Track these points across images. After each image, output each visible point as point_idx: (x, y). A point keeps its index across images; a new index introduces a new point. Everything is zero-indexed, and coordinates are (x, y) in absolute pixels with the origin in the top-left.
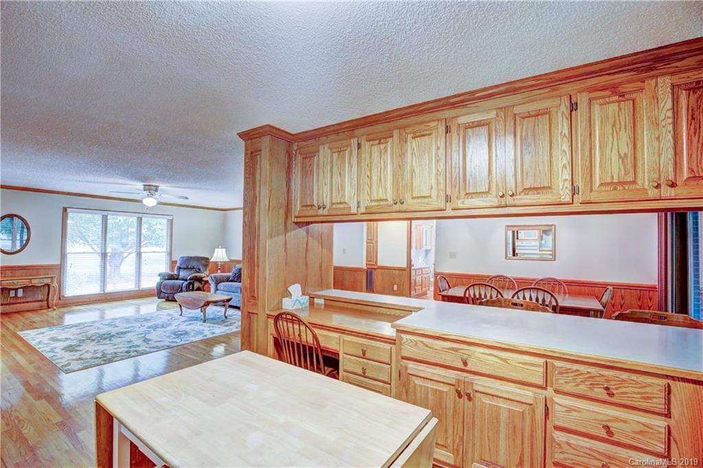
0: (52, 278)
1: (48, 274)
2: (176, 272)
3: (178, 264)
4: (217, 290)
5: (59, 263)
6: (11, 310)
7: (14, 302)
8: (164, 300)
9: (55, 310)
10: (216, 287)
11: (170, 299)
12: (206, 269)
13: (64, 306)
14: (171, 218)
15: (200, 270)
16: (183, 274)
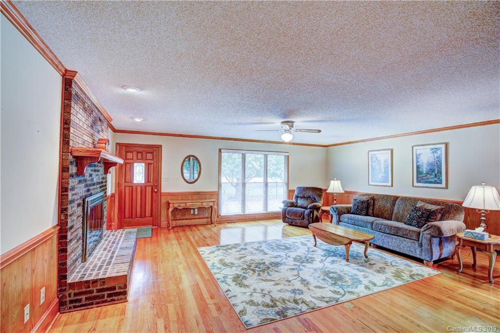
0: (214, 202)
1: (211, 199)
2: (294, 200)
3: (296, 193)
4: (340, 221)
5: (217, 190)
6: (192, 224)
7: (193, 217)
8: (288, 224)
9: (216, 226)
10: (339, 218)
11: (293, 224)
12: (321, 198)
13: (220, 223)
14: (287, 154)
15: (315, 199)
16: (300, 202)
